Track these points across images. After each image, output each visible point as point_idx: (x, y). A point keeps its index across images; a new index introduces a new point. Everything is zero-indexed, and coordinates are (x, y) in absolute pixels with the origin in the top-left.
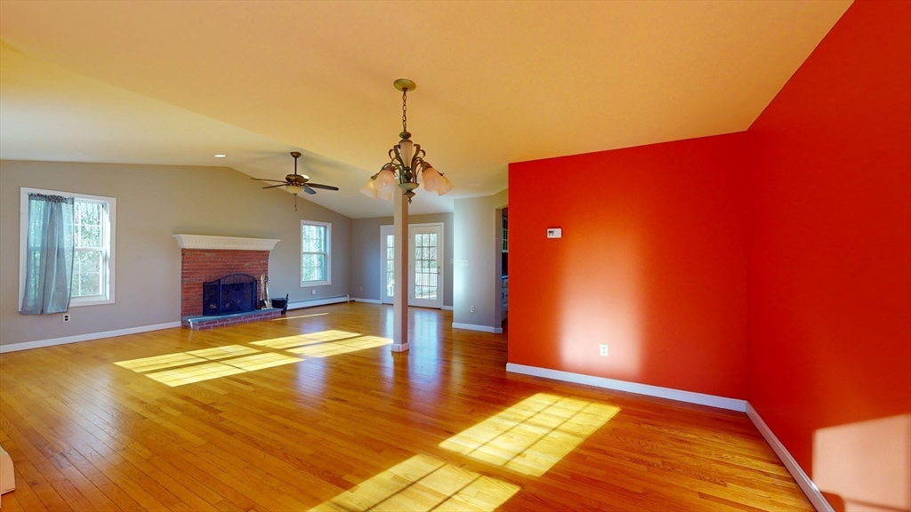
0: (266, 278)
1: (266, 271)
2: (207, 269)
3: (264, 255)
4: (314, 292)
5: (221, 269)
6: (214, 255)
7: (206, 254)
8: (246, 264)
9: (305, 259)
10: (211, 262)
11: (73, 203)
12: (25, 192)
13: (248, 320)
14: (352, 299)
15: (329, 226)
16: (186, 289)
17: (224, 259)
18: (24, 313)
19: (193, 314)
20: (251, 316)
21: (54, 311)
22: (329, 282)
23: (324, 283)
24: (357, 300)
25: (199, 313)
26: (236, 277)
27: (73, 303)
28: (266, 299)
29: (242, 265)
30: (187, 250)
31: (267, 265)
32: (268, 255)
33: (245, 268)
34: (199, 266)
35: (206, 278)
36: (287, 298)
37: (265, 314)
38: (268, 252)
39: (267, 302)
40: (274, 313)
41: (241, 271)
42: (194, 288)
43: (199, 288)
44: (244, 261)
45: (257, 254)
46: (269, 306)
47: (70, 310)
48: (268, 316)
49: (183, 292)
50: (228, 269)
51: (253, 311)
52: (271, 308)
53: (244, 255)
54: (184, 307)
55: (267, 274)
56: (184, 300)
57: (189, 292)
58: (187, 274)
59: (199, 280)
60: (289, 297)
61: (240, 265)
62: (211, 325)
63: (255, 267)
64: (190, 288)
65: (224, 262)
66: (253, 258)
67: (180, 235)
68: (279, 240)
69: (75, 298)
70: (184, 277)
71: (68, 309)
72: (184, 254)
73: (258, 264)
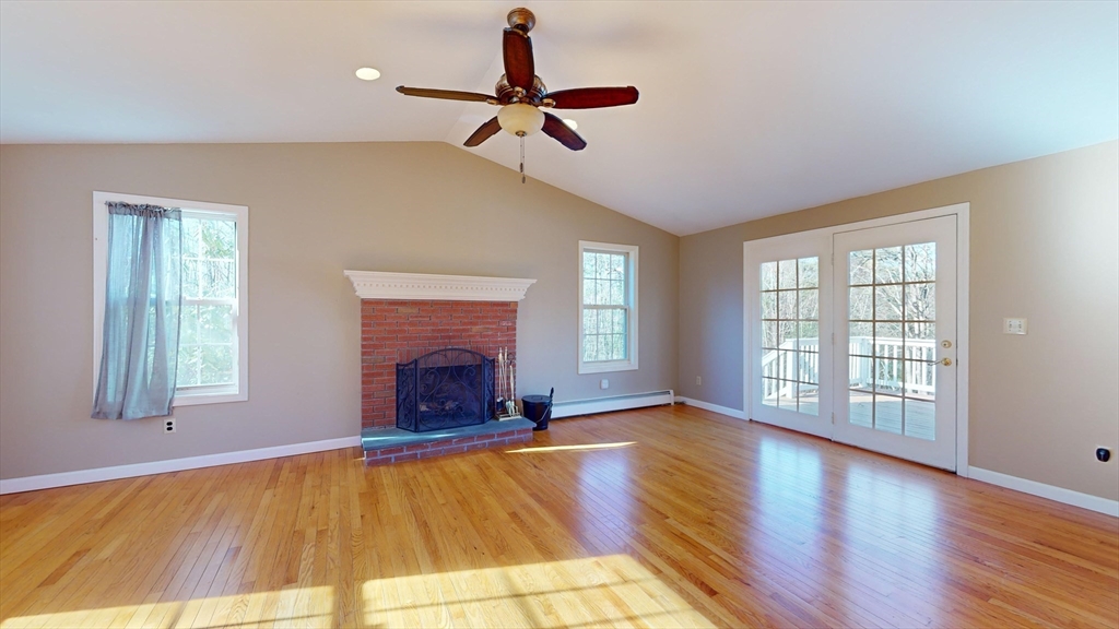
0: (512, 356)
1: (512, 342)
2: (403, 339)
3: (507, 310)
4: (605, 384)
5: (428, 338)
6: (415, 311)
8: (475, 329)
9: (588, 319)
10: (411, 324)
11: (180, 220)
12: (100, 199)
13: (465, 445)
14: (681, 399)
15: (634, 251)
16: (368, 377)
17: (433, 320)
18: (99, 414)
19: (379, 424)
20: (471, 438)
21: (141, 415)
22: (634, 364)
23: (625, 367)
24: (690, 402)
25: (390, 423)
26: (449, 354)
27: (179, 400)
28: (510, 399)
29: (467, 330)
30: (365, 302)
31: (515, 329)
32: (516, 311)
33: (473, 336)
34: (389, 332)
35: (401, 355)
36: (551, 396)
37: (500, 435)
38: (516, 303)
39: (511, 404)
40: (519, 432)
41: (465, 343)
42: (381, 374)
43: (389, 374)
44: (471, 323)
45: (495, 308)
46: (514, 415)
47: (175, 412)
48: (507, 438)
49: (363, 383)
50: (443, 337)
51: (483, 423)
52: (520, 417)
53: (472, 311)
54: (364, 411)
55: (515, 347)
56: (364, 396)
57: (371, 382)
58: (368, 348)
59: (390, 359)
60: (554, 395)
61: (464, 330)
62: (392, 456)
63: (492, 335)
64: (373, 375)
65: (433, 324)
66: (487, 317)
67: (347, 272)
68: (534, 281)
69: (182, 389)
70: (363, 354)
71: (171, 410)
72: (362, 310)
73: (497, 329)
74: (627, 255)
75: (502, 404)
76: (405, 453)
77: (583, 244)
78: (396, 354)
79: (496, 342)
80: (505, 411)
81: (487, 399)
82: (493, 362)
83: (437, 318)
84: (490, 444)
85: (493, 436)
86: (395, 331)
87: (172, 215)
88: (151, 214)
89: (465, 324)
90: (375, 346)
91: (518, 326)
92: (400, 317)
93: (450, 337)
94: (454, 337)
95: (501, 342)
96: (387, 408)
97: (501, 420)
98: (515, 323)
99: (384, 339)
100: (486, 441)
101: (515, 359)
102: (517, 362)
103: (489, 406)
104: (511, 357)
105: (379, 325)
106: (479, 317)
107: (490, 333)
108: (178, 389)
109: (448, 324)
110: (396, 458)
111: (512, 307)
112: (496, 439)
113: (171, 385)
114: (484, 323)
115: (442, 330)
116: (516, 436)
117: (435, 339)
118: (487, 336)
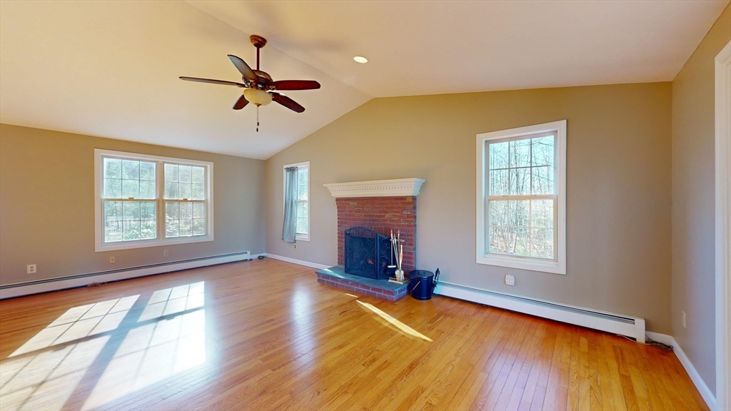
2: (353, 219)
3: (407, 204)
4: (509, 280)
5: (363, 220)
7: (350, 203)
8: (388, 216)
10: (356, 211)
22: (561, 268)
27: (297, 238)
29: (382, 216)
30: (338, 200)
31: (416, 217)
32: (413, 203)
33: (386, 221)
37: (374, 289)
41: (381, 225)
42: (344, 238)
44: (384, 212)
45: (397, 201)
48: (377, 293)
49: (339, 241)
50: (370, 220)
52: (401, 283)
53: (383, 204)
54: (338, 255)
55: (413, 231)
57: (341, 241)
58: (340, 224)
61: (381, 216)
62: (326, 280)
63: (397, 220)
64: (342, 238)
66: (393, 208)
70: (338, 226)
71: (295, 241)
72: (337, 204)
73: (400, 216)
76: (330, 281)
77: (481, 137)
80: (394, 276)
83: (366, 208)
86: (349, 215)
87: (297, 170)
88: (292, 170)
89: (380, 212)
90: (342, 223)
91: (418, 215)
92: (351, 207)
93: (373, 220)
94: (375, 220)
95: (403, 225)
97: (390, 281)
98: (415, 213)
99: (346, 219)
105: (344, 212)
106: (388, 208)
108: (297, 234)
109: (373, 212)
111: (411, 200)
112: (370, 291)
113: (295, 232)
114: (391, 212)
115: (370, 216)
116: (382, 294)
117: (366, 220)
118: (394, 221)
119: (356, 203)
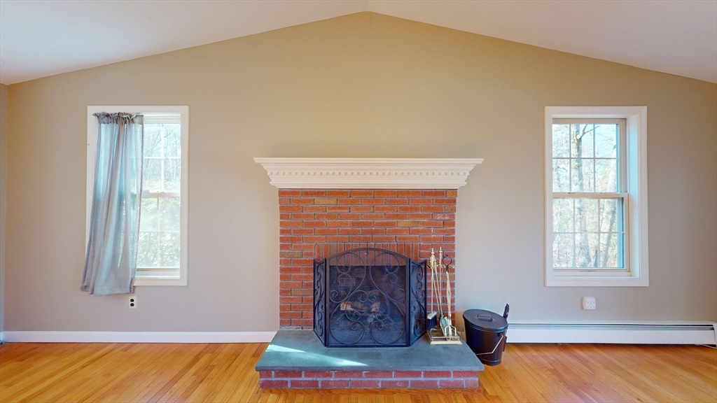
0: (448, 265)
1: (449, 240)
2: (322, 232)
3: (443, 200)
4: (590, 303)
5: (348, 232)
6: (332, 201)
7: (317, 199)
8: (403, 223)
10: (329, 216)
11: (142, 124)
12: (92, 110)
15: (637, 119)
16: (286, 272)
17: (353, 212)
19: (296, 324)
21: (107, 292)
22: (639, 273)
23: (623, 280)
25: (307, 325)
27: (140, 279)
28: (446, 315)
29: (392, 224)
30: (283, 193)
31: (453, 224)
32: (454, 201)
33: (400, 231)
34: (307, 224)
35: (319, 251)
36: (505, 316)
37: (428, 374)
38: (454, 191)
39: (446, 323)
40: (457, 374)
41: (390, 239)
42: (297, 270)
43: (307, 270)
44: (397, 216)
45: (427, 198)
46: (451, 339)
47: (136, 290)
48: (438, 379)
49: (282, 278)
50: (365, 232)
51: (408, 344)
52: (459, 342)
53: (397, 202)
54: (282, 308)
55: (453, 247)
56: (282, 292)
57: (289, 278)
58: (287, 241)
59: (308, 254)
60: (509, 314)
61: (389, 224)
62: (289, 379)
63: (424, 231)
64: (290, 270)
65: (353, 217)
66: (417, 209)
67: (257, 160)
68: (480, 161)
69: (142, 270)
70: (282, 247)
71: (132, 289)
72: (280, 201)
73: (430, 224)
74: (622, 123)
75: (436, 321)
76: (303, 378)
77: (551, 112)
78: (312, 249)
79: (429, 240)
80: (439, 331)
81: (415, 312)
82: (424, 266)
83: (357, 209)
84: (414, 383)
85: (418, 374)
86: (312, 224)
87: (136, 120)
88: (122, 120)
89: (389, 217)
90: (292, 240)
91: (457, 221)
92: (318, 209)
93: (372, 232)
94: (377, 232)
95: (435, 239)
96: (304, 307)
97: (433, 343)
98: (453, 216)
99: (301, 232)
100: (409, 379)
101: (452, 262)
102: (457, 266)
103: (418, 321)
104: (447, 259)
105: (297, 216)
106: (406, 209)
107: (421, 228)
108: (138, 270)
109: (370, 217)
110: (292, 382)
111: (448, 197)
112: (422, 378)
113: (131, 267)
114: (412, 216)
115: (364, 224)
116: (452, 379)
117: (356, 232)
118: (418, 232)
119: (333, 201)
